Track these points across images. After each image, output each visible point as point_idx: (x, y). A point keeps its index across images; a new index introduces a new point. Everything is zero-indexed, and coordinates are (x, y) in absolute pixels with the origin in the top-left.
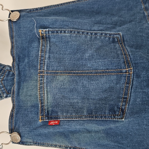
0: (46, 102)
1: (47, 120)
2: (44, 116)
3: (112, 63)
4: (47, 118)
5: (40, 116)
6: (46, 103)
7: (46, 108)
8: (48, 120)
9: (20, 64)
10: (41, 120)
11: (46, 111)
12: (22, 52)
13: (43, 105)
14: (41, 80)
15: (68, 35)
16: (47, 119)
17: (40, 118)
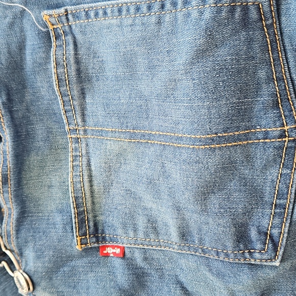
0: (90, 202)
1: (96, 245)
2: (88, 236)
3: (242, 109)
4: (94, 240)
5: (77, 237)
6: (89, 204)
7: (90, 216)
8: (98, 243)
9: (12, 107)
10: (81, 244)
11: (91, 224)
12: (14, 76)
13: (82, 209)
14: (76, 149)
15: (114, 21)
16: (95, 243)
17: (79, 241)
